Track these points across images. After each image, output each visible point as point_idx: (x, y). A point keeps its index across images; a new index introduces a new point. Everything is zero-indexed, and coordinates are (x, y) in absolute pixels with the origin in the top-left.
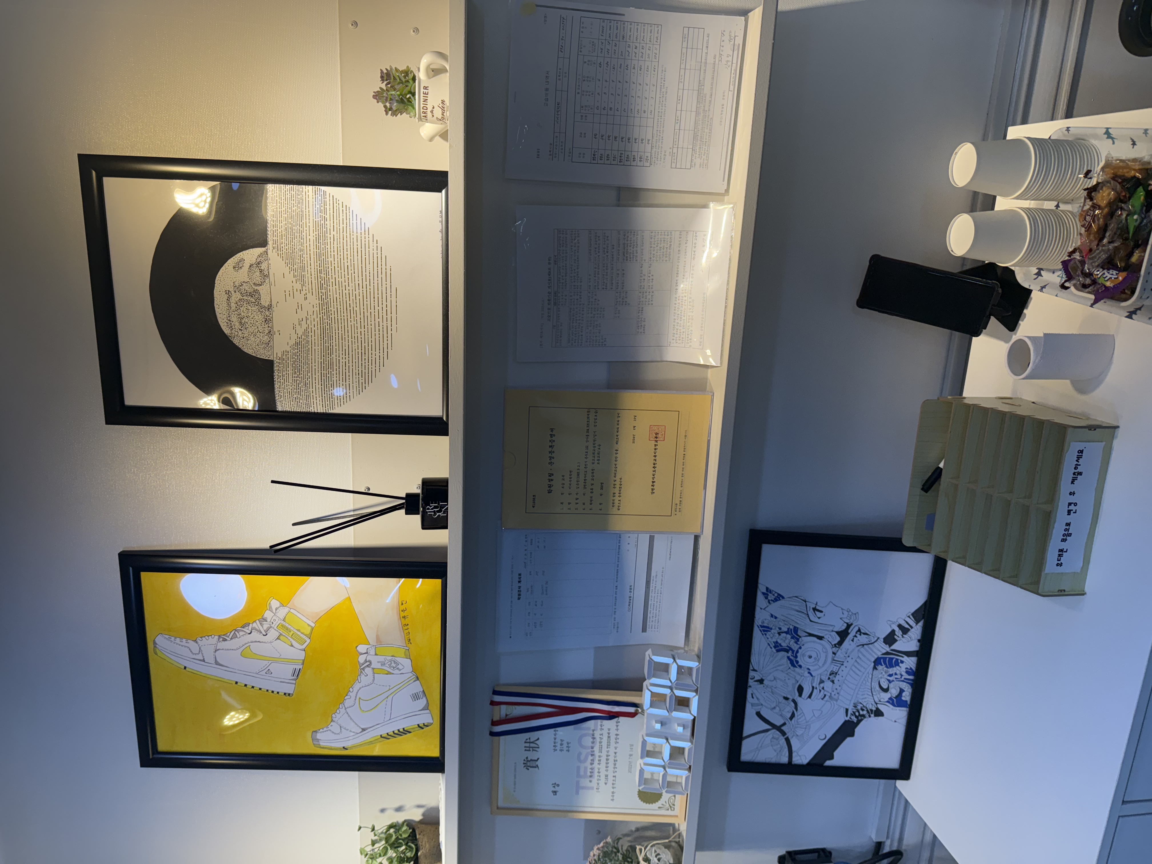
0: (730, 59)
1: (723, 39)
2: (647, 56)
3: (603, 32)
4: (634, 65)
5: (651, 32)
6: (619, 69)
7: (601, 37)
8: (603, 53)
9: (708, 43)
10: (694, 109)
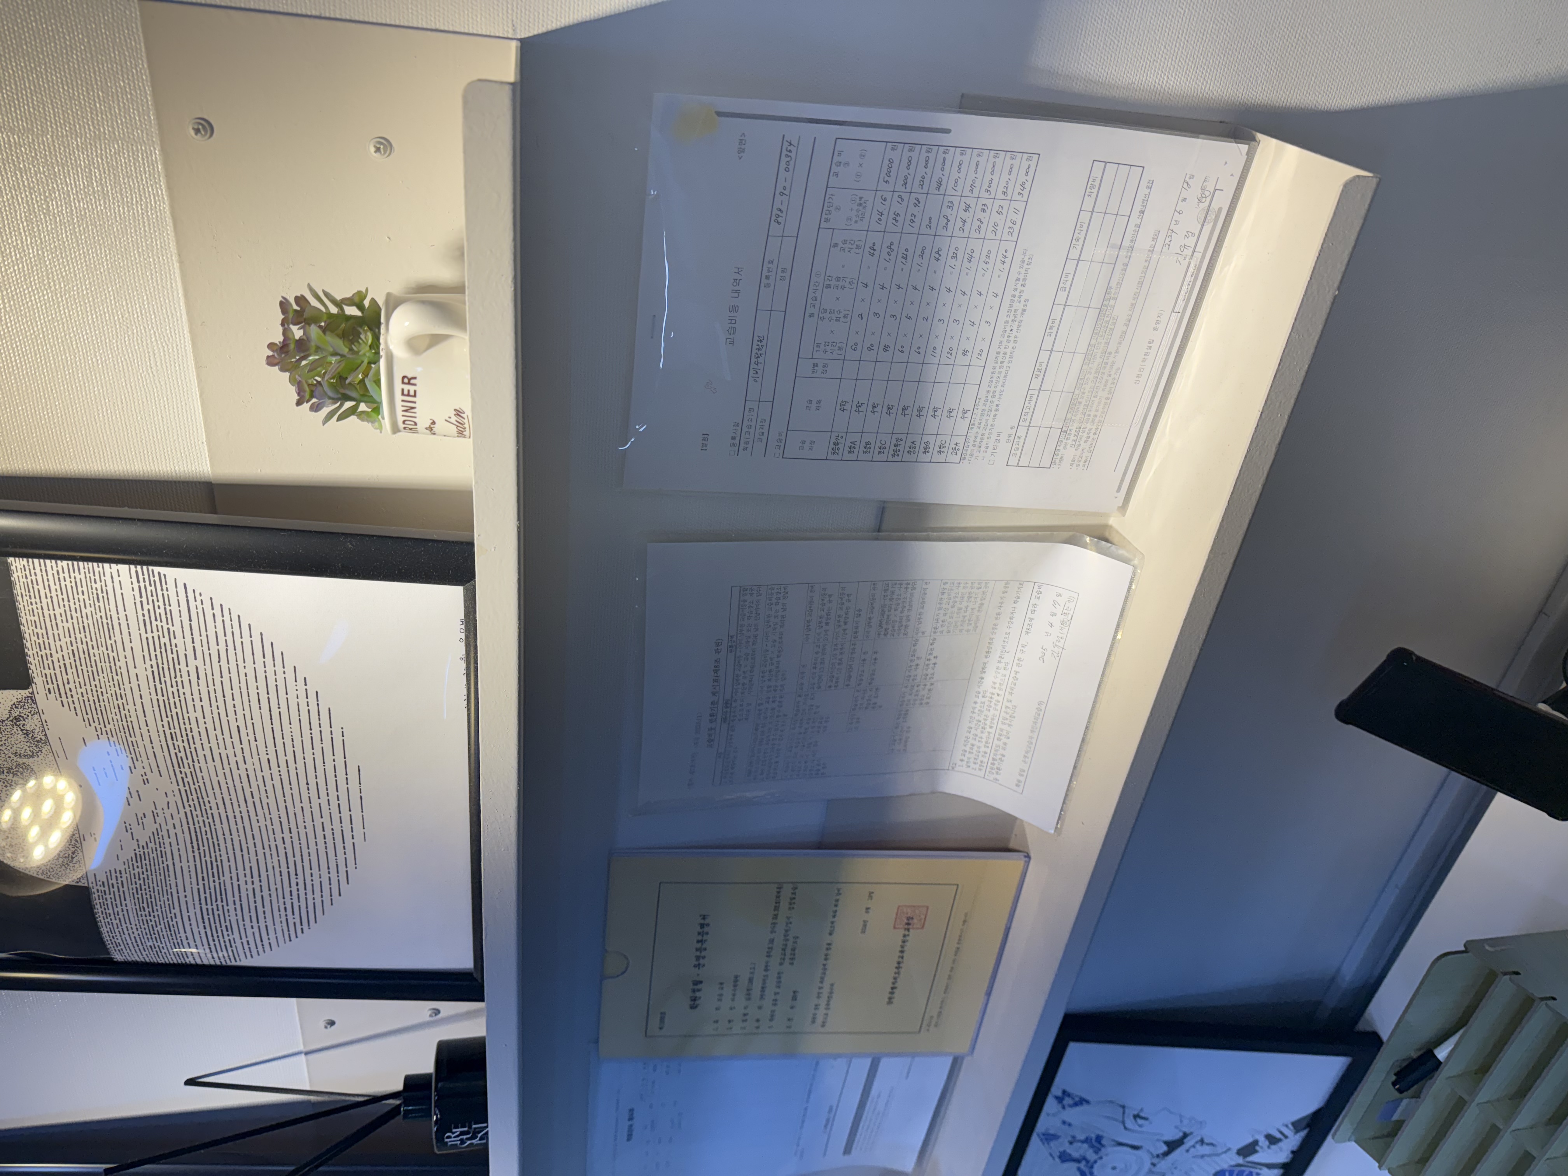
0: (1192, 241)
1: (1184, 194)
2: (991, 228)
3: (888, 174)
4: (957, 249)
5: (1010, 173)
6: (917, 259)
7: (882, 186)
8: (883, 222)
9: (1145, 201)
10: (1082, 348)
